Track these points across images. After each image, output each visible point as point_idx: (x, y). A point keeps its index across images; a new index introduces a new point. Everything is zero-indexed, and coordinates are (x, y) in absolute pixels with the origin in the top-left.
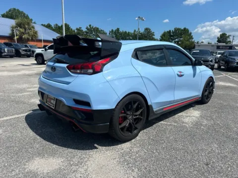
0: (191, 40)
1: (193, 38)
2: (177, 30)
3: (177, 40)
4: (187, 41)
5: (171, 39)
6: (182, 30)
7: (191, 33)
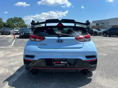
0: (24, 24)
1: (25, 23)
2: (15, 18)
3: (16, 23)
4: (22, 24)
5: (13, 22)
6: (19, 18)
7: (23, 20)
